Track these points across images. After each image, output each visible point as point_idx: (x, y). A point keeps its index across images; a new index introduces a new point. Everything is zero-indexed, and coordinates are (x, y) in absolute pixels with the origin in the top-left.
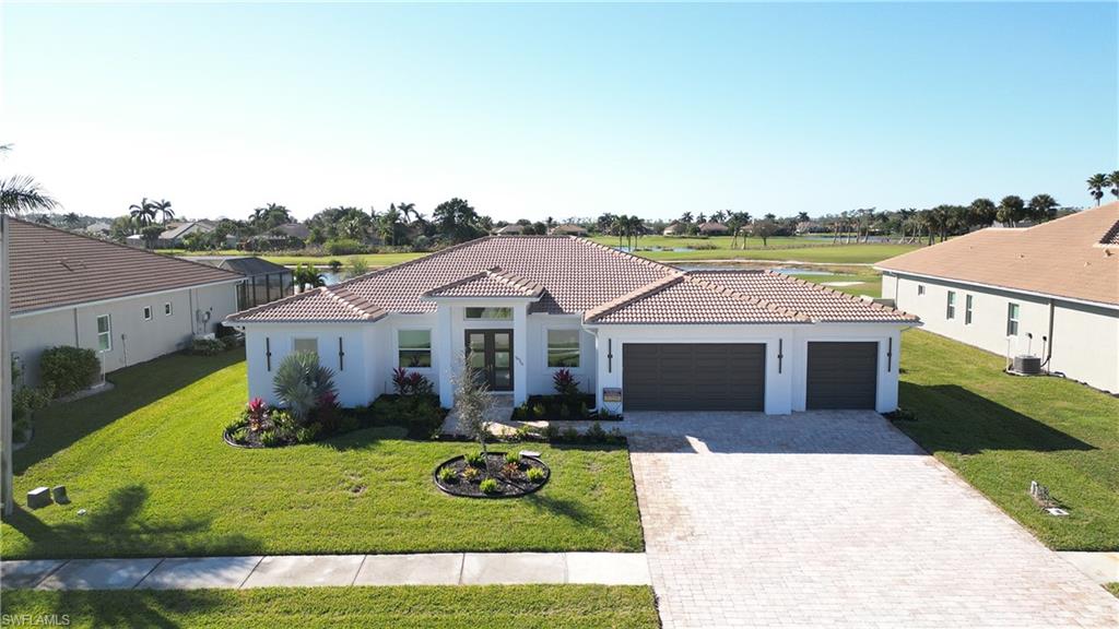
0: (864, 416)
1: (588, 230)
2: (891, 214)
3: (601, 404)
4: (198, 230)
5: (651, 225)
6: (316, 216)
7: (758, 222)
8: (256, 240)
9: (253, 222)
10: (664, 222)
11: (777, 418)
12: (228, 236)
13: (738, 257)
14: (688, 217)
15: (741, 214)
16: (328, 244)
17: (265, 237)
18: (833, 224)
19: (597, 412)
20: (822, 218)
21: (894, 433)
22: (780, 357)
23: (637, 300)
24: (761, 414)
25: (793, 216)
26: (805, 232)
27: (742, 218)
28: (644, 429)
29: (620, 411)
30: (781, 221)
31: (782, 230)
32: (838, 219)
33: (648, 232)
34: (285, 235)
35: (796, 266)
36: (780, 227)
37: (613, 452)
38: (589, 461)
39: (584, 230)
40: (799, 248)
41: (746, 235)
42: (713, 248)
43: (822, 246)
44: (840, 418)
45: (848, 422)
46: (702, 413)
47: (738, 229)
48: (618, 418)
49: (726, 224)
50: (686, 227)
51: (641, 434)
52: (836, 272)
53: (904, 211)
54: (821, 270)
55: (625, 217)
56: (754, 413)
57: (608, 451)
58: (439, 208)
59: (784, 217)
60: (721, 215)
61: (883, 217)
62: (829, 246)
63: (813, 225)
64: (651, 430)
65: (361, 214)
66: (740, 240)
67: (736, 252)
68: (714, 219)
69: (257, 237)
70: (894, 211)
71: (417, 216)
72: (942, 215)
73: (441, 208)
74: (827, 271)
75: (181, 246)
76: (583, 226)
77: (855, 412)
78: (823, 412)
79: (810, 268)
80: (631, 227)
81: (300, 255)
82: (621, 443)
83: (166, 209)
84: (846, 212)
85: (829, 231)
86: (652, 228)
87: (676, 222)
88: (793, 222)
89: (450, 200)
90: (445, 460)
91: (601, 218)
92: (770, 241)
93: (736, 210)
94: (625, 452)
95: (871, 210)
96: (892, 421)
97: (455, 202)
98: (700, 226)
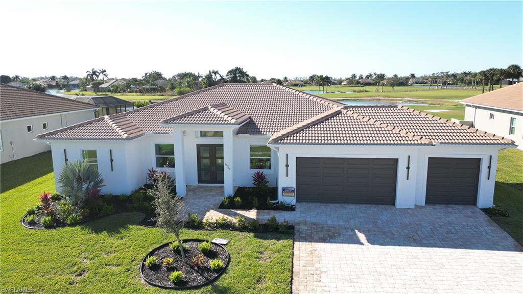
0: (468, 210)
1: (305, 83)
2: (458, 74)
3: (282, 198)
4: (118, 83)
5: (336, 80)
6: (174, 77)
7: (389, 79)
8: (144, 88)
9: (144, 80)
10: (343, 79)
11: (405, 211)
12: (132, 86)
13: (379, 96)
14: (354, 76)
15: (381, 74)
16: (176, 90)
17: (148, 86)
18: (428, 79)
19: (278, 203)
20: (422, 77)
21: (493, 228)
22: (408, 168)
23: (307, 126)
24: (392, 207)
25: (407, 76)
26: (414, 83)
27: (381, 77)
28: (308, 219)
29: (294, 202)
30: (401, 78)
31: (402, 82)
32: (430, 77)
33: (334, 84)
34: (157, 85)
35: (410, 101)
36: (401, 81)
37: (281, 241)
38: (262, 250)
39: (302, 83)
40: (410, 91)
41: (383, 85)
42: (366, 91)
43: (423, 90)
44: (451, 213)
45: (457, 216)
46: (351, 206)
47: (379, 82)
48: (291, 208)
49: (373, 80)
50: (353, 81)
51: (305, 223)
52: (431, 104)
53: (465, 73)
54: (423, 103)
55: (321, 76)
56: (387, 207)
57: (278, 239)
58: (229, 72)
59: (402, 76)
60: (371, 75)
61: (454, 76)
62: (426, 90)
63: (417, 80)
64: (314, 220)
65: (194, 75)
66: (380, 88)
67: (377, 94)
68: (367, 77)
69: (144, 87)
70: (459, 73)
71: (221, 76)
72: (491, 73)
73: (230, 72)
74: (426, 103)
75: (109, 91)
76: (302, 81)
77: (461, 207)
78: (437, 206)
79: (417, 102)
80: (325, 81)
81: (163, 95)
82: (288, 232)
83: (104, 73)
84: (434, 74)
85: (426, 83)
86: (336, 82)
87: (348, 79)
88: (407, 79)
89: (234, 68)
90: (157, 246)
91: (310, 77)
92: (396, 88)
93: (378, 73)
94: (291, 242)
95: (447, 73)
96: (490, 217)
97: (237, 69)
98: (360, 81)
